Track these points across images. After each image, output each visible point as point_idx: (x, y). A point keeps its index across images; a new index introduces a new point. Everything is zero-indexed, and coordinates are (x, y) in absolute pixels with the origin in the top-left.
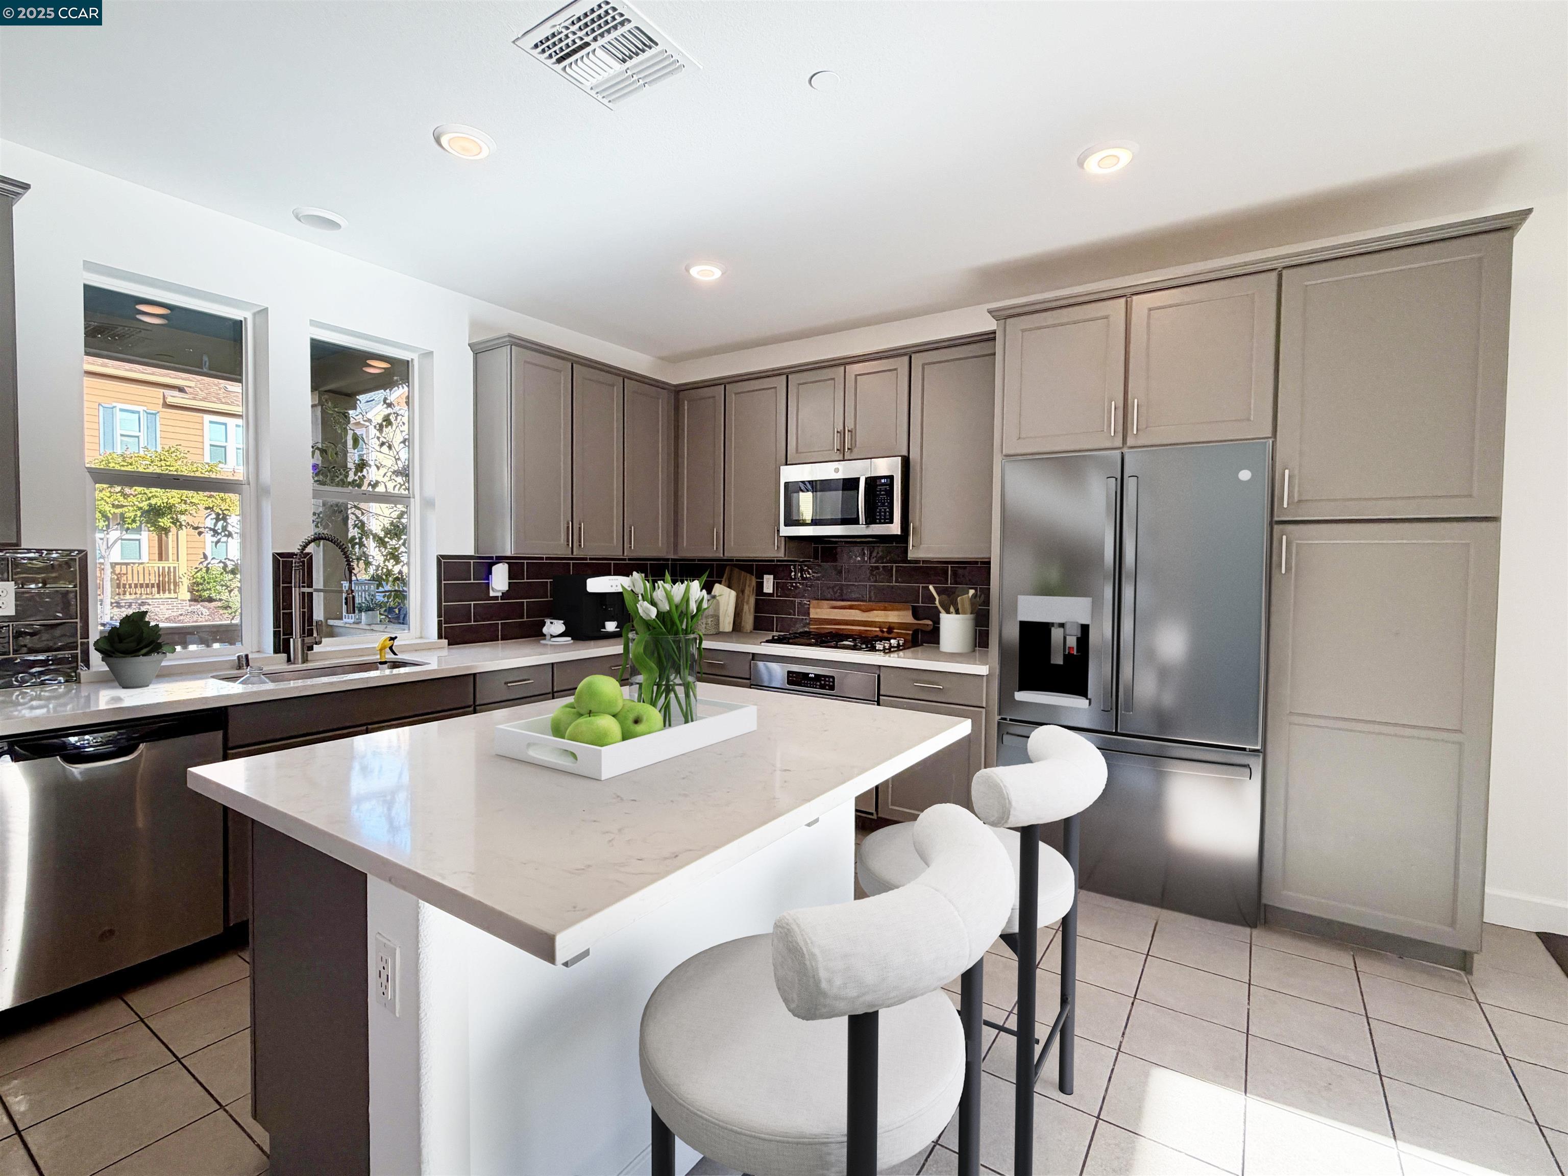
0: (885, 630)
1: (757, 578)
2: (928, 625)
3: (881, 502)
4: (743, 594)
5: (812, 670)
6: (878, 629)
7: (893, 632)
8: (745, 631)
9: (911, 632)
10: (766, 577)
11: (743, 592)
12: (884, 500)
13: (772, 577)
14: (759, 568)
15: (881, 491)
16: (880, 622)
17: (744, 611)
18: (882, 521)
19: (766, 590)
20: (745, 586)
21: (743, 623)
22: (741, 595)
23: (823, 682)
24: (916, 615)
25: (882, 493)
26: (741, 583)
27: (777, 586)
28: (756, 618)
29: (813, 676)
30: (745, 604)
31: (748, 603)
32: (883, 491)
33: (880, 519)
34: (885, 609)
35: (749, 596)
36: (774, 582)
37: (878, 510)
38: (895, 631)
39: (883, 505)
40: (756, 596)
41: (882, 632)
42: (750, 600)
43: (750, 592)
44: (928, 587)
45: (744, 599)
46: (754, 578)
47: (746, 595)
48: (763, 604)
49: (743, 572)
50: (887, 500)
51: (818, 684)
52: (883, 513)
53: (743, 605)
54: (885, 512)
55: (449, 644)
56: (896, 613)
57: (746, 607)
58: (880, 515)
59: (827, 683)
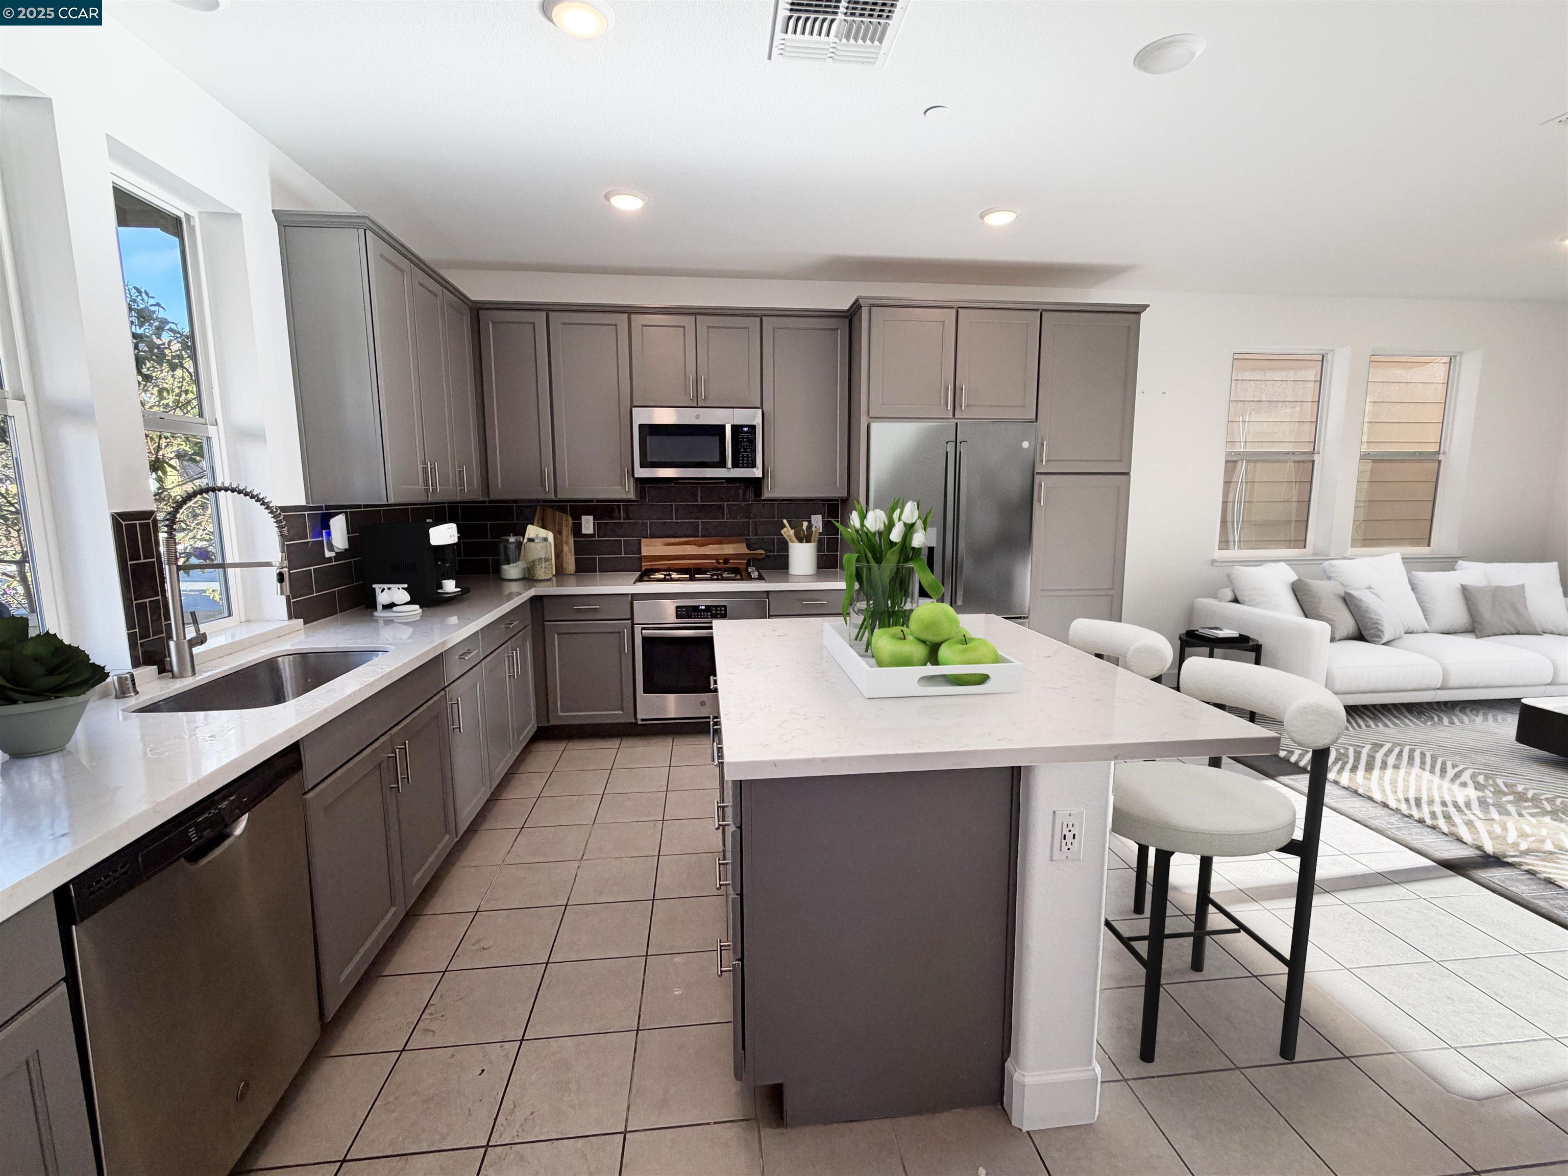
0: (721, 561)
1: (574, 518)
2: (761, 554)
3: (744, 448)
4: (560, 534)
5: (702, 603)
6: (714, 561)
7: (729, 562)
8: (568, 573)
9: (746, 561)
10: (584, 518)
11: (560, 532)
12: (747, 446)
13: (591, 517)
14: (578, 508)
15: (743, 438)
16: (716, 555)
17: (564, 552)
18: (745, 465)
19: (584, 531)
20: (562, 526)
21: (564, 564)
22: (558, 535)
23: (714, 612)
24: (749, 547)
25: (745, 440)
26: (557, 524)
27: (598, 527)
28: (577, 561)
29: (703, 607)
30: (564, 545)
31: (567, 543)
32: (745, 438)
33: (743, 464)
34: (721, 543)
35: (567, 537)
36: (594, 523)
37: (741, 455)
38: (731, 561)
39: (745, 451)
40: (574, 538)
41: (719, 563)
42: (570, 541)
43: (568, 532)
44: (782, 521)
45: (562, 540)
46: (570, 519)
47: (564, 535)
48: (583, 545)
49: (557, 512)
50: (749, 446)
51: (709, 614)
52: (746, 459)
53: (562, 545)
54: (748, 457)
55: (305, 623)
56: (731, 545)
57: (566, 548)
58: (743, 460)
59: (719, 612)
